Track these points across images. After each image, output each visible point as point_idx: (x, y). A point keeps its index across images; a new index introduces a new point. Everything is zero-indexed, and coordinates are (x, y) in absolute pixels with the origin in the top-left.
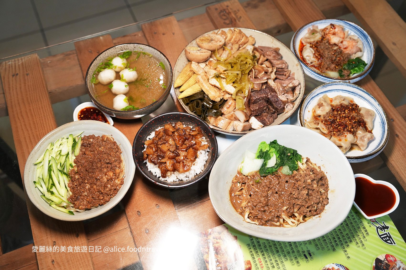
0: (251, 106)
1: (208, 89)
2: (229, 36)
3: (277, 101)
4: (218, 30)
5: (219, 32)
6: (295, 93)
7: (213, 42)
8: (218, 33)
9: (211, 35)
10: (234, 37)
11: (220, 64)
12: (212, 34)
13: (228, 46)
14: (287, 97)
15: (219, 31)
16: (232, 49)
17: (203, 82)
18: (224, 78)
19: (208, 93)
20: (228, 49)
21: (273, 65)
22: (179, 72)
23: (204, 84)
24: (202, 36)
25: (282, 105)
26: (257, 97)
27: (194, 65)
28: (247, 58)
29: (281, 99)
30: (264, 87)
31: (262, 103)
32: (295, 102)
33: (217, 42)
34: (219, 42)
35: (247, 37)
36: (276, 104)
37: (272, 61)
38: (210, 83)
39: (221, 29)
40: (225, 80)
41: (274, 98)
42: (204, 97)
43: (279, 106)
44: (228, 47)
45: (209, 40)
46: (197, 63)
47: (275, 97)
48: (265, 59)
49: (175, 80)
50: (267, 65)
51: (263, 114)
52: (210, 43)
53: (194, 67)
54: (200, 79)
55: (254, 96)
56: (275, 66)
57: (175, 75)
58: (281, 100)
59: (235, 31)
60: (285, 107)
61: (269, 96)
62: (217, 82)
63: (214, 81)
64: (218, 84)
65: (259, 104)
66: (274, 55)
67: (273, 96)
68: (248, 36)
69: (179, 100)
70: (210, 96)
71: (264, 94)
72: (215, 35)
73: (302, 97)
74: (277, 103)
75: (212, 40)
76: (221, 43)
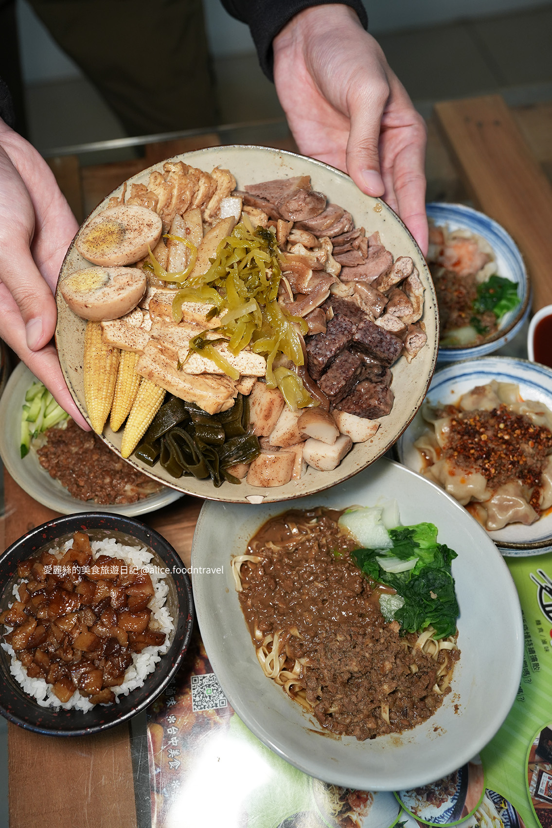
0: (324, 384)
1: (188, 386)
2: (161, 194)
3: (381, 341)
4: (122, 188)
5: (128, 195)
6: (411, 294)
7: (129, 235)
8: (126, 199)
9: (111, 213)
10: (175, 192)
11: (186, 299)
12: (109, 208)
13: (174, 227)
14: (397, 314)
15: (125, 191)
16: (189, 234)
17: (162, 373)
18: (220, 341)
19: (194, 399)
20: (178, 238)
21: (318, 234)
22: (79, 369)
23: (169, 378)
24: (87, 226)
25: (396, 343)
26: (328, 353)
27: (113, 332)
28: (247, 251)
29: (387, 328)
30: (331, 313)
31: (346, 361)
32: (425, 321)
33: (140, 231)
34: (146, 229)
35: (208, 177)
36: (382, 350)
37: (312, 223)
38: (189, 371)
39: (130, 182)
40: (225, 345)
41: (371, 333)
42: (187, 412)
43: (392, 350)
44: (178, 232)
45: (113, 233)
46: (118, 321)
47: (371, 330)
48: (291, 224)
49: (83, 403)
50: (306, 243)
51: (359, 387)
52: (125, 244)
53: (115, 339)
54: (152, 367)
55: (320, 352)
56: (324, 234)
57: (76, 388)
58: (390, 332)
59: (168, 172)
60: (408, 345)
61: (357, 336)
62: (206, 360)
63: (198, 363)
64: (212, 367)
65: (338, 368)
66: (310, 206)
67: (365, 331)
68: (209, 170)
69: (127, 460)
70: (201, 404)
71: (341, 336)
72: (123, 209)
73: (435, 298)
74: (384, 343)
75: (123, 231)
76: (155, 233)
